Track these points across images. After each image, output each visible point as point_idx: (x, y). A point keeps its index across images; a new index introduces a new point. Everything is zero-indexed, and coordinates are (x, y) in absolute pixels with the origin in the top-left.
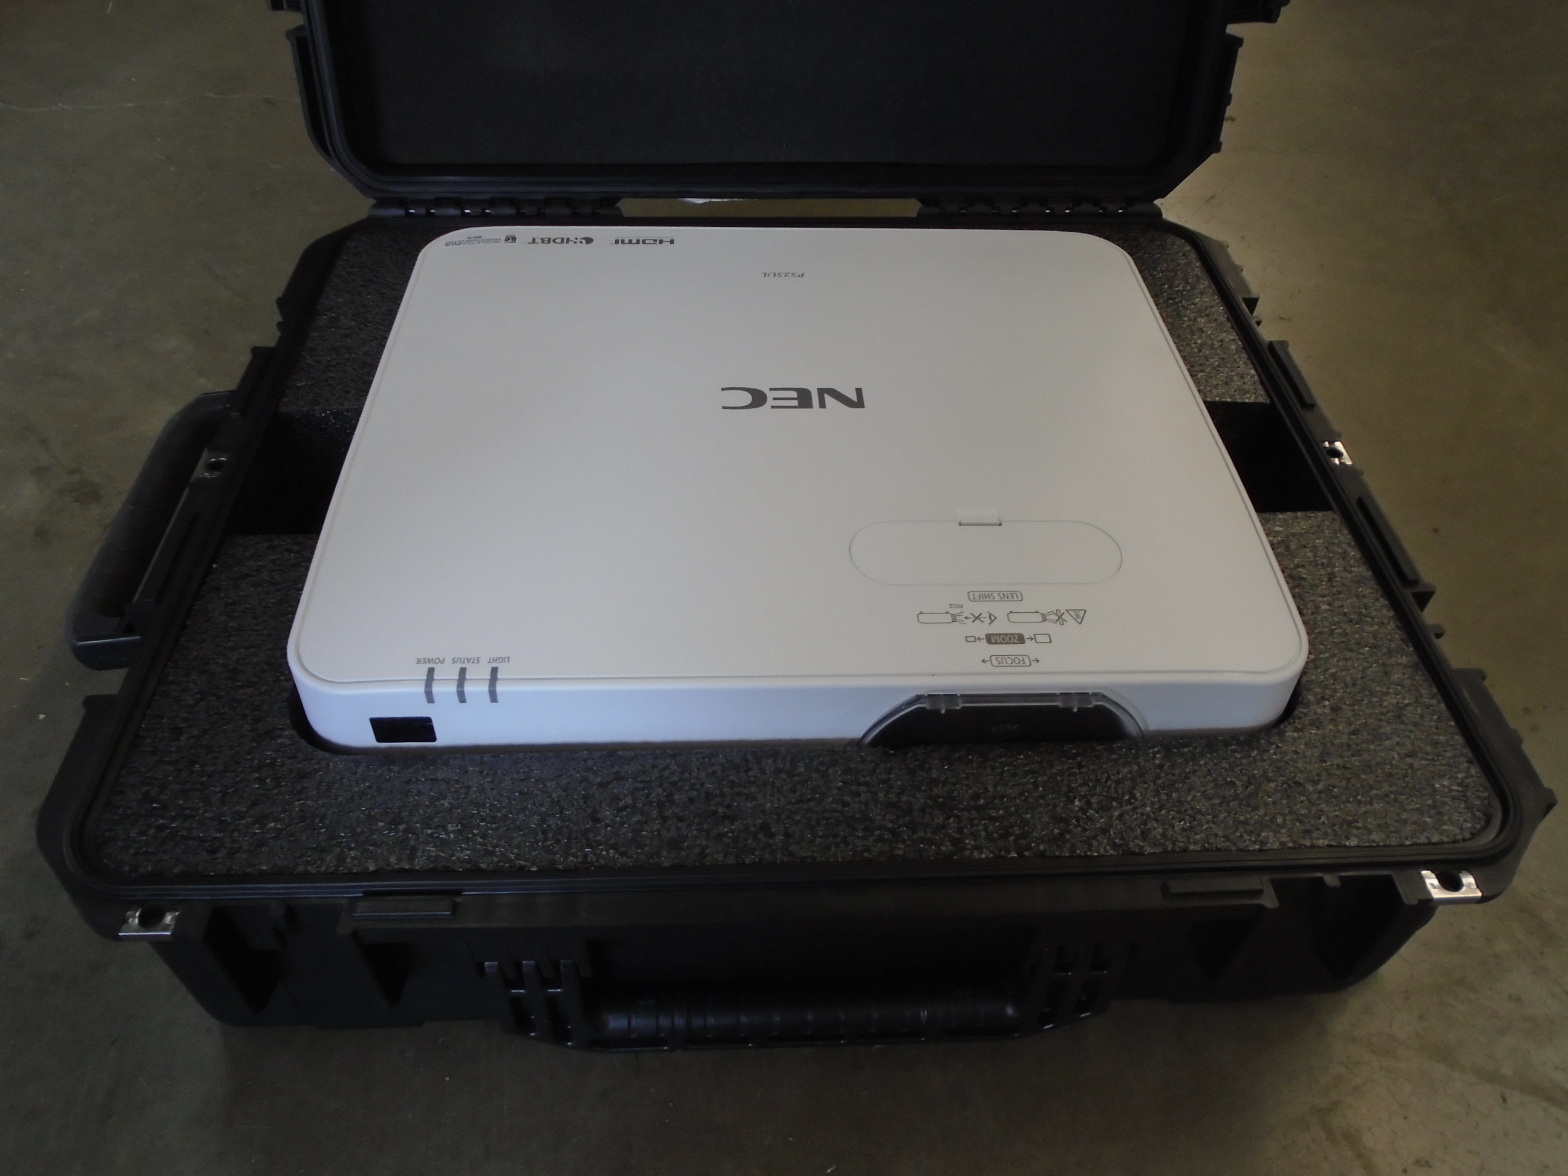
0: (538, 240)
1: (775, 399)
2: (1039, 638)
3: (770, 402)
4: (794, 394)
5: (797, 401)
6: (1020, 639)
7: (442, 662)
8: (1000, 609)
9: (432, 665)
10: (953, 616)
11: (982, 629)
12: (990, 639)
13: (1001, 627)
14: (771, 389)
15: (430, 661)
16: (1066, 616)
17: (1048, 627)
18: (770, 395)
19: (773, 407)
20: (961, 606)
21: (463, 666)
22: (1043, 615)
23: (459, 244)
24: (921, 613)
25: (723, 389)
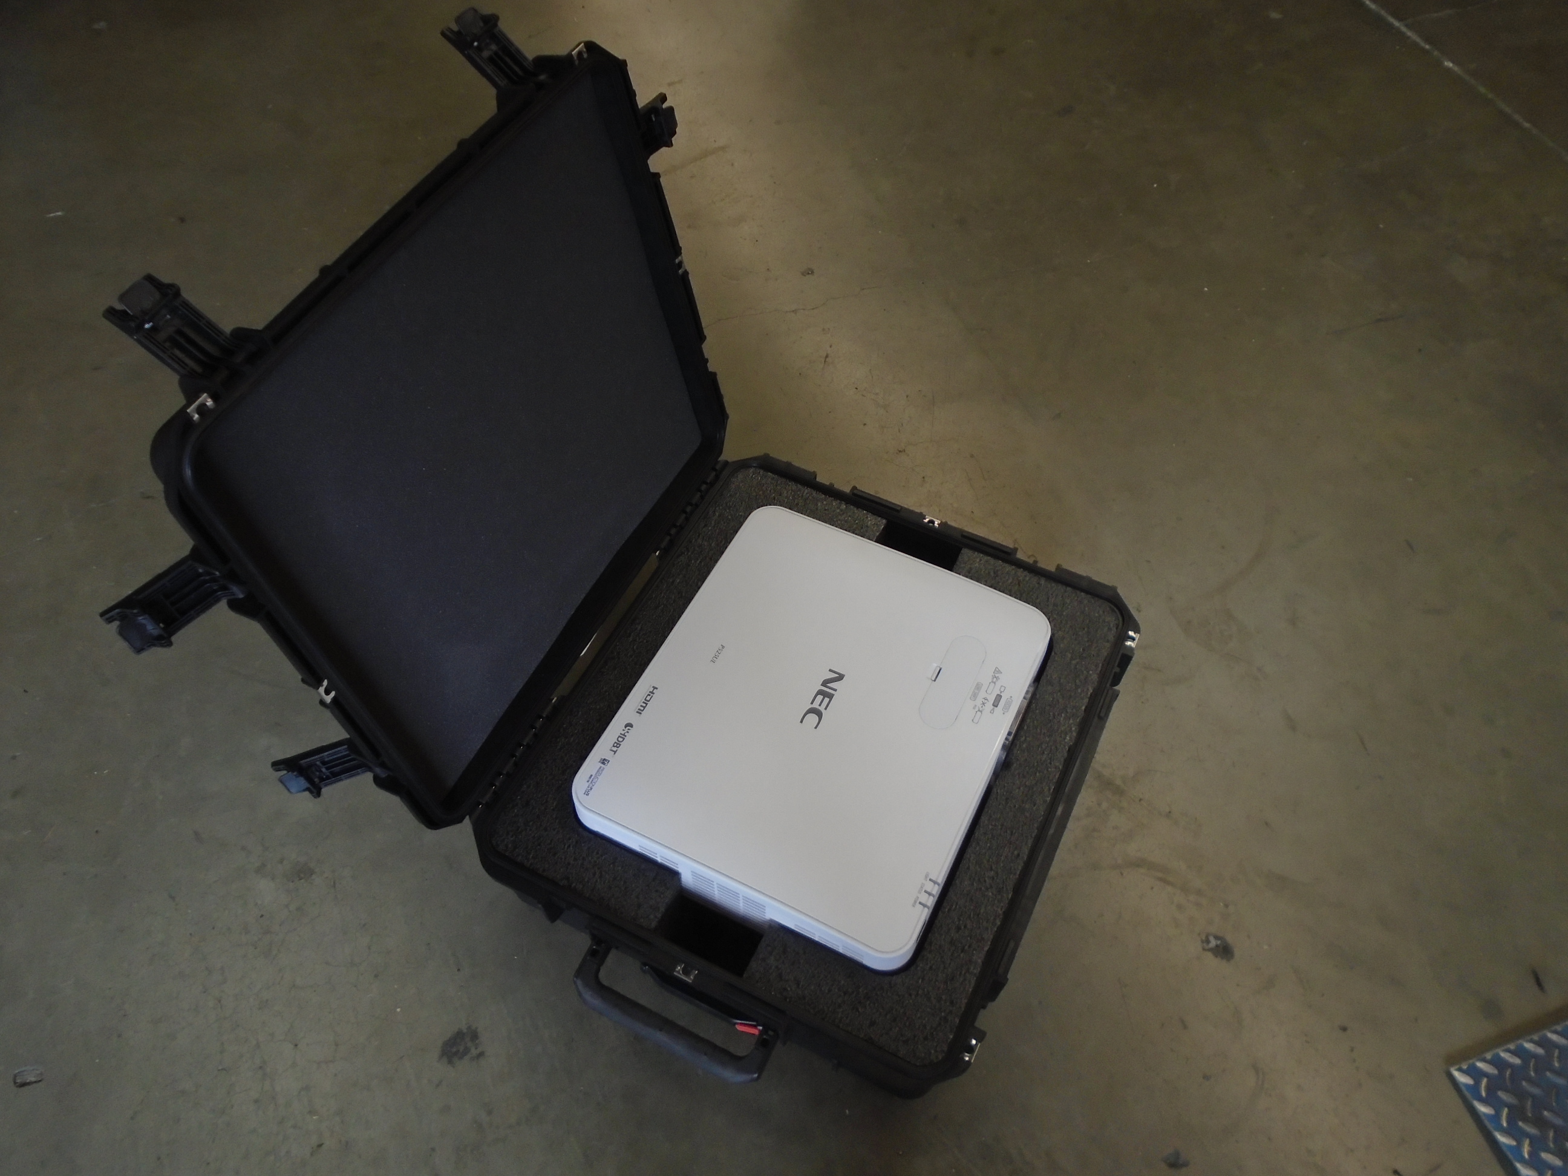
0: (615, 749)
1: (820, 705)
2: (1002, 690)
3: (822, 708)
4: (820, 697)
5: (826, 698)
6: (999, 697)
7: (918, 898)
8: (982, 694)
9: (918, 902)
10: (979, 711)
11: (989, 705)
12: (995, 705)
13: (992, 699)
14: (812, 703)
15: (915, 902)
16: (997, 675)
17: (999, 684)
18: (816, 705)
19: (826, 709)
20: (976, 706)
21: (924, 890)
22: (992, 682)
23: (591, 789)
24: (973, 720)
25: (801, 722)
